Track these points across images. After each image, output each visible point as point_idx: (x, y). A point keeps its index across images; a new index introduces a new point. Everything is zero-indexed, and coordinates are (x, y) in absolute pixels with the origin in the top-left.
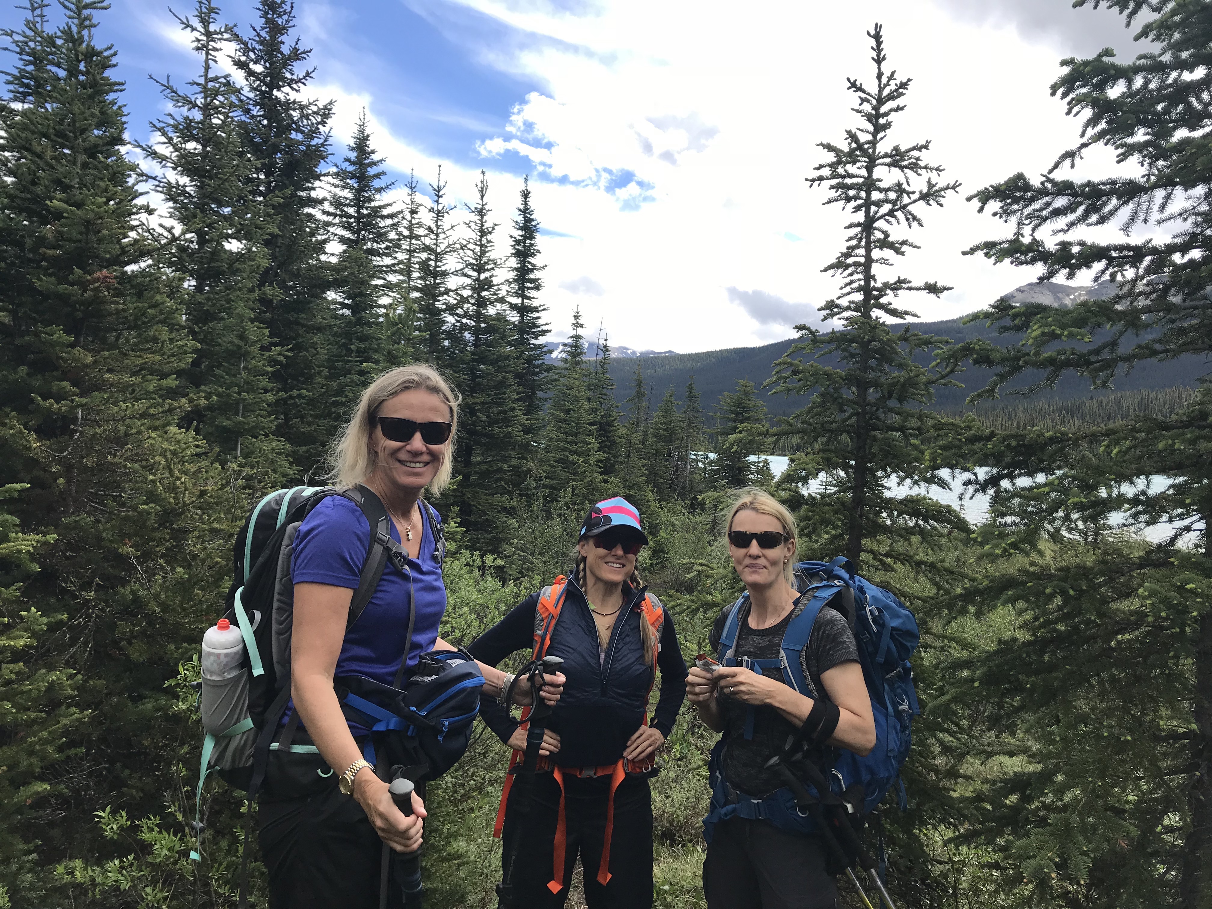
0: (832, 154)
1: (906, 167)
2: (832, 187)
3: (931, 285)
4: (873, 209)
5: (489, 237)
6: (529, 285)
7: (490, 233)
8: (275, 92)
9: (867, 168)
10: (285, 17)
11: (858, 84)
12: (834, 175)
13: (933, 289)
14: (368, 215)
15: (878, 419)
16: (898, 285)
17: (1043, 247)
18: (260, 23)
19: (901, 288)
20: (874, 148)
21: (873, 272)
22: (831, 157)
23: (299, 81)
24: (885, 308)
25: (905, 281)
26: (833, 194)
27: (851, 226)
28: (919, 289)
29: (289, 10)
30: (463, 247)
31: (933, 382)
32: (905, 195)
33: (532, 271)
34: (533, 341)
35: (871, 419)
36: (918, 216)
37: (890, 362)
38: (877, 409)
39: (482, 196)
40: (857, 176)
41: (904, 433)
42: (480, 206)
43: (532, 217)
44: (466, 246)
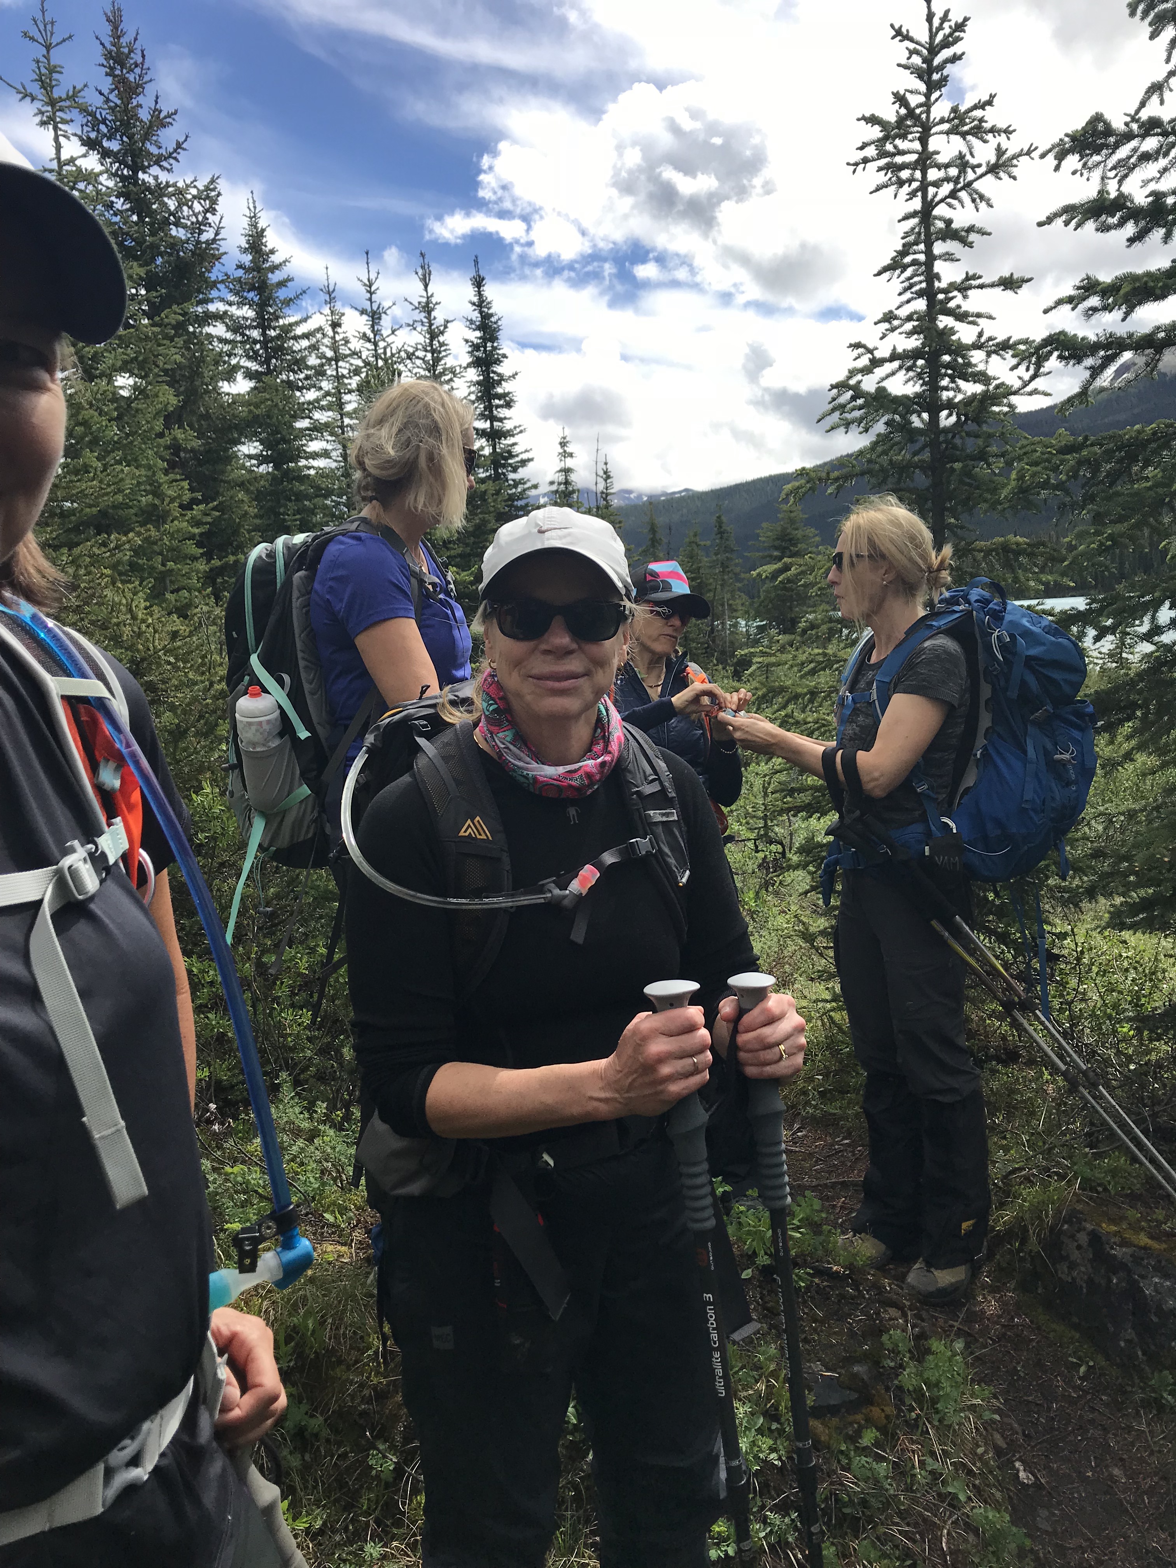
0: (877, 128)
1: (967, 133)
2: (880, 169)
3: (1006, 279)
5: (441, 339)
6: (497, 402)
7: (442, 333)
8: (141, 175)
9: (920, 139)
10: (138, 71)
11: (904, 30)
12: (882, 154)
13: (1009, 283)
14: (279, 337)
16: (967, 284)
17: (1132, 202)
18: (106, 84)
19: (970, 287)
20: (928, 112)
21: (936, 272)
22: (876, 132)
23: (170, 156)
24: (954, 314)
25: (975, 277)
26: (882, 178)
27: (906, 218)
28: (992, 285)
29: (140, 60)
30: (410, 356)
32: (969, 170)
33: (499, 383)
34: (511, 476)
36: (987, 194)
37: (965, 376)
39: (426, 286)
40: (909, 152)
42: (424, 300)
43: (490, 311)
44: (413, 354)
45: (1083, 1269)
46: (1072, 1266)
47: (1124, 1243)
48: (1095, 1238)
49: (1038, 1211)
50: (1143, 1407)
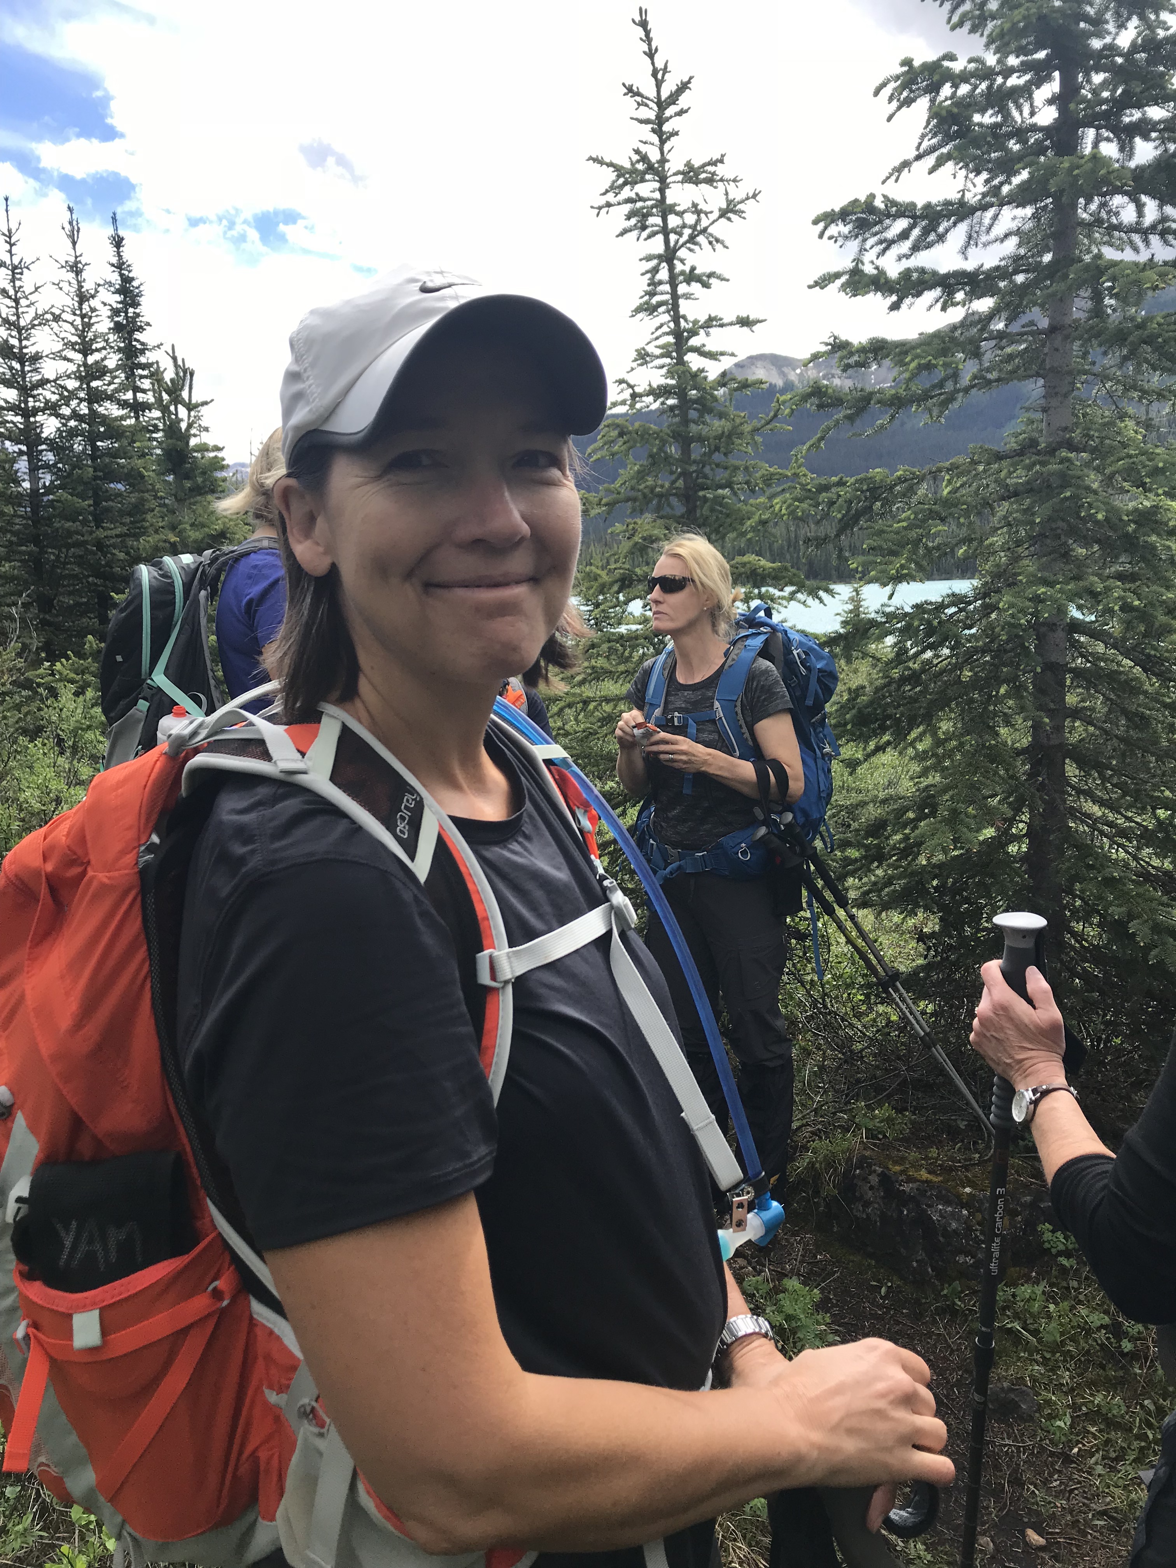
1: (701, 182)
2: (624, 215)
3: (743, 318)
4: (673, 237)
6: (140, 372)
7: (93, 297)
9: (658, 188)
11: (635, 88)
13: (745, 322)
15: (706, 477)
16: (711, 322)
19: (711, 327)
20: (664, 166)
21: (682, 311)
22: (614, 178)
24: (699, 351)
25: (717, 318)
26: (626, 223)
28: (731, 324)
30: (57, 318)
31: (758, 430)
32: (703, 216)
33: (142, 352)
35: (697, 477)
36: (721, 238)
37: (710, 411)
38: (703, 466)
39: (74, 243)
40: (647, 198)
41: (732, 489)
42: (72, 259)
43: (131, 275)
44: (59, 316)
45: (876, 1206)
46: (867, 1204)
47: (910, 1180)
48: (886, 1180)
49: (830, 1162)
50: (938, 1315)
